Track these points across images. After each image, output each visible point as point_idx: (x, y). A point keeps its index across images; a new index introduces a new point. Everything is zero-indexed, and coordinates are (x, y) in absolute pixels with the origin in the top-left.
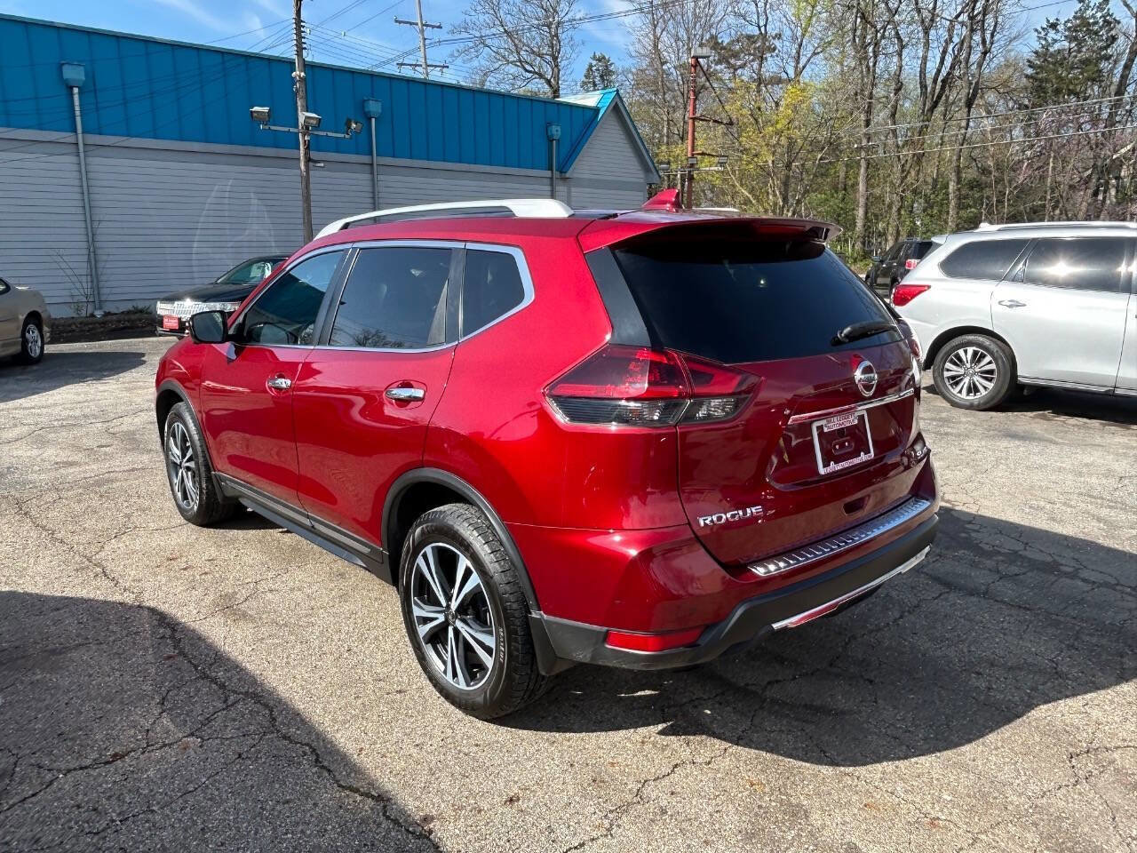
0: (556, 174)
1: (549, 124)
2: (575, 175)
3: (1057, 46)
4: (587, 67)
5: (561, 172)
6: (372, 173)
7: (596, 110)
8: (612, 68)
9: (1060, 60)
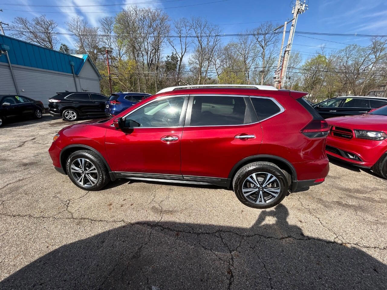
0: (75, 75)
1: (70, 62)
2: (81, 76)
3: (170, 61)
4: (60, 47)
5: (76, 75)
6: (10, 69)
7: (83, 60)
8: (68, 48)
9: (170, 63)
